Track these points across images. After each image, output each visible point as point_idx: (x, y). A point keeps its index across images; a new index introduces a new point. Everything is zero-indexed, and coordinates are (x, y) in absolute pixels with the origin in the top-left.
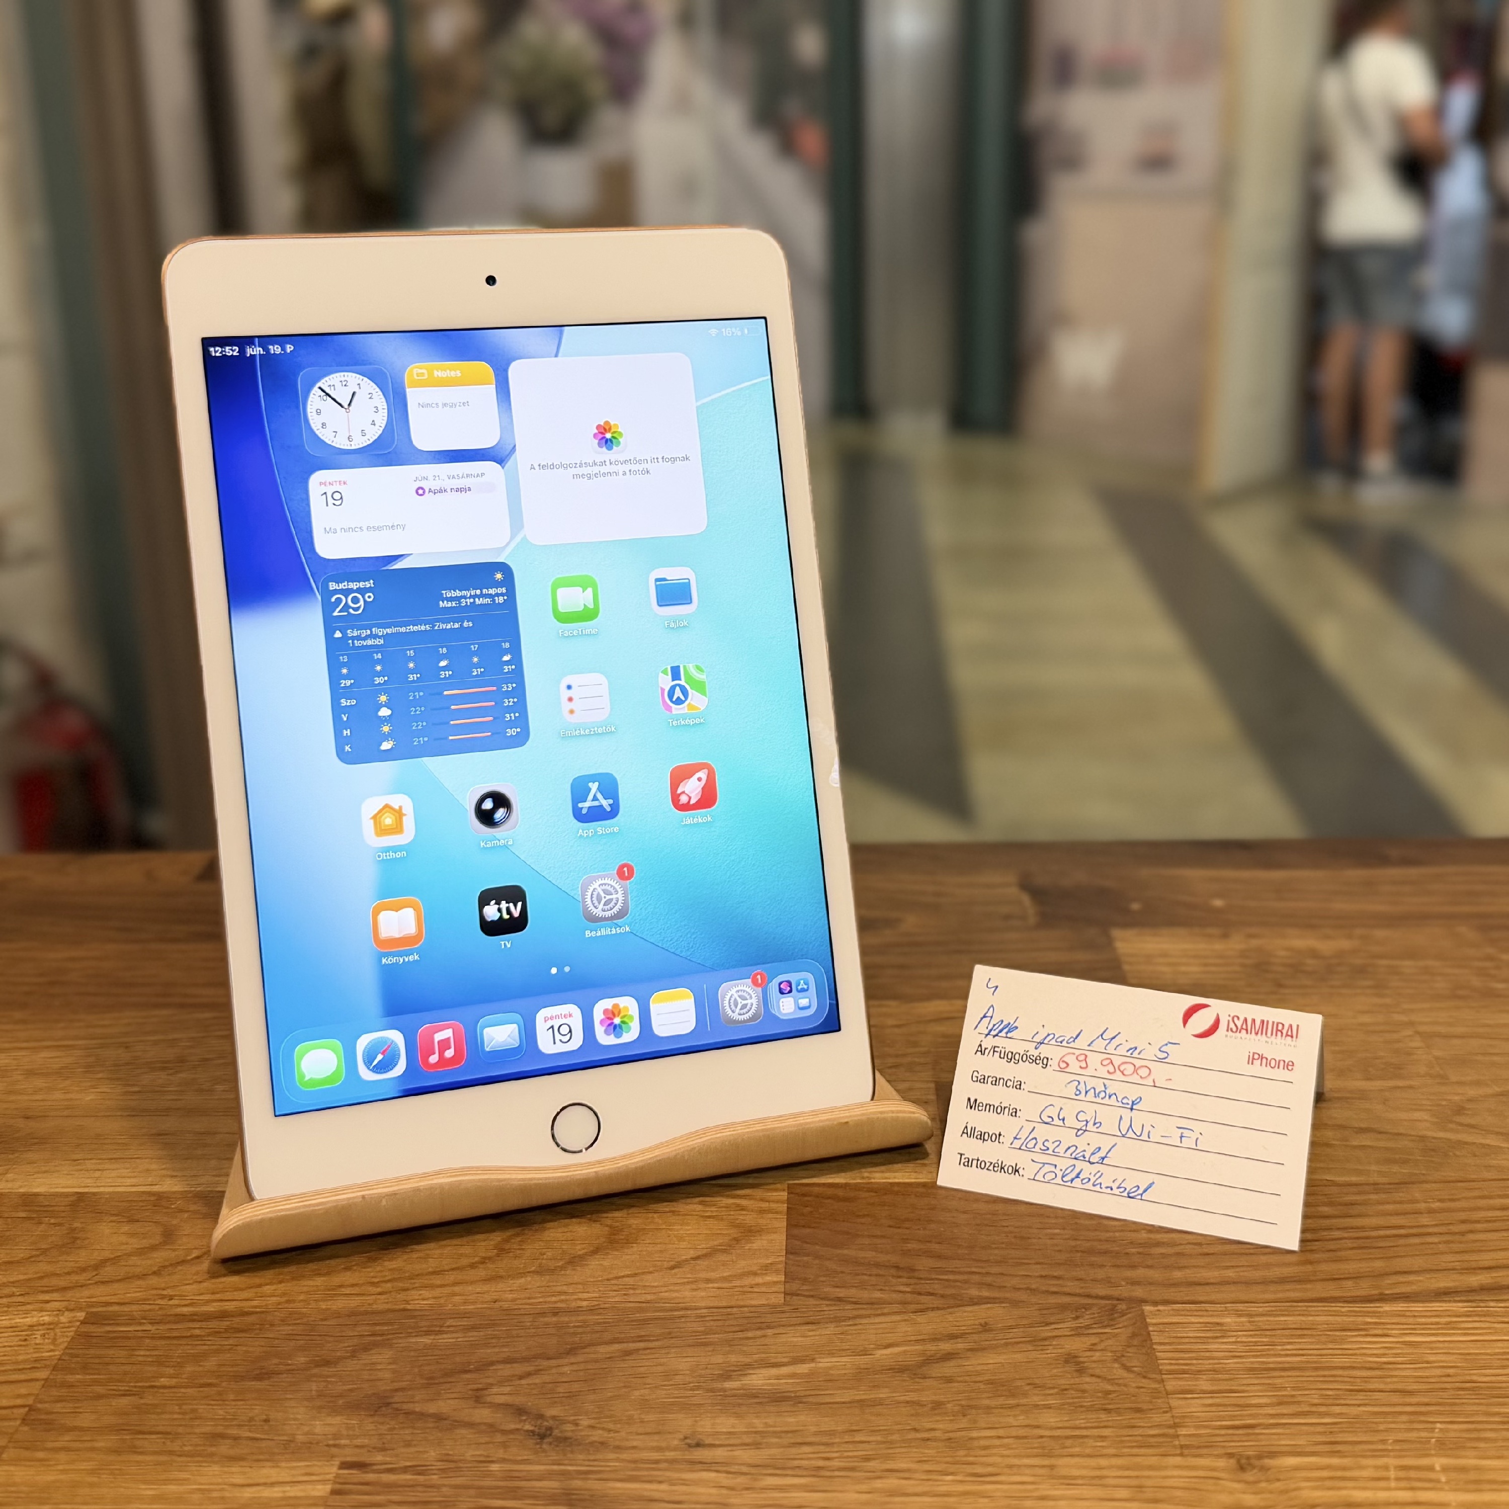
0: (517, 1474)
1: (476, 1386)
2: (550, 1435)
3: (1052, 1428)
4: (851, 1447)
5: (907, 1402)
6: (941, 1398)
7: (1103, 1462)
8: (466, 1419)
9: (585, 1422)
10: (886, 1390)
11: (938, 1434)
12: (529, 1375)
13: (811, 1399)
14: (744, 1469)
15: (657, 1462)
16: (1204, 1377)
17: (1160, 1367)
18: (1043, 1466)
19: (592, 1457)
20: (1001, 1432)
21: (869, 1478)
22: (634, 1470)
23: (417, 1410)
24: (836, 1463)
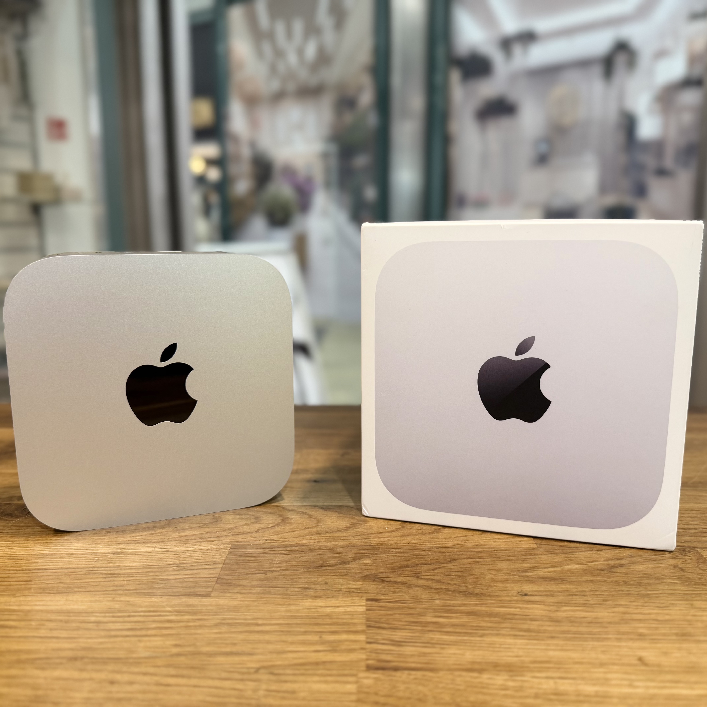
19: (480, 599)
20: (660, 592)
21: (610, 608)
22: (501, 603)
23: (392, 580)
24: (592, 602)
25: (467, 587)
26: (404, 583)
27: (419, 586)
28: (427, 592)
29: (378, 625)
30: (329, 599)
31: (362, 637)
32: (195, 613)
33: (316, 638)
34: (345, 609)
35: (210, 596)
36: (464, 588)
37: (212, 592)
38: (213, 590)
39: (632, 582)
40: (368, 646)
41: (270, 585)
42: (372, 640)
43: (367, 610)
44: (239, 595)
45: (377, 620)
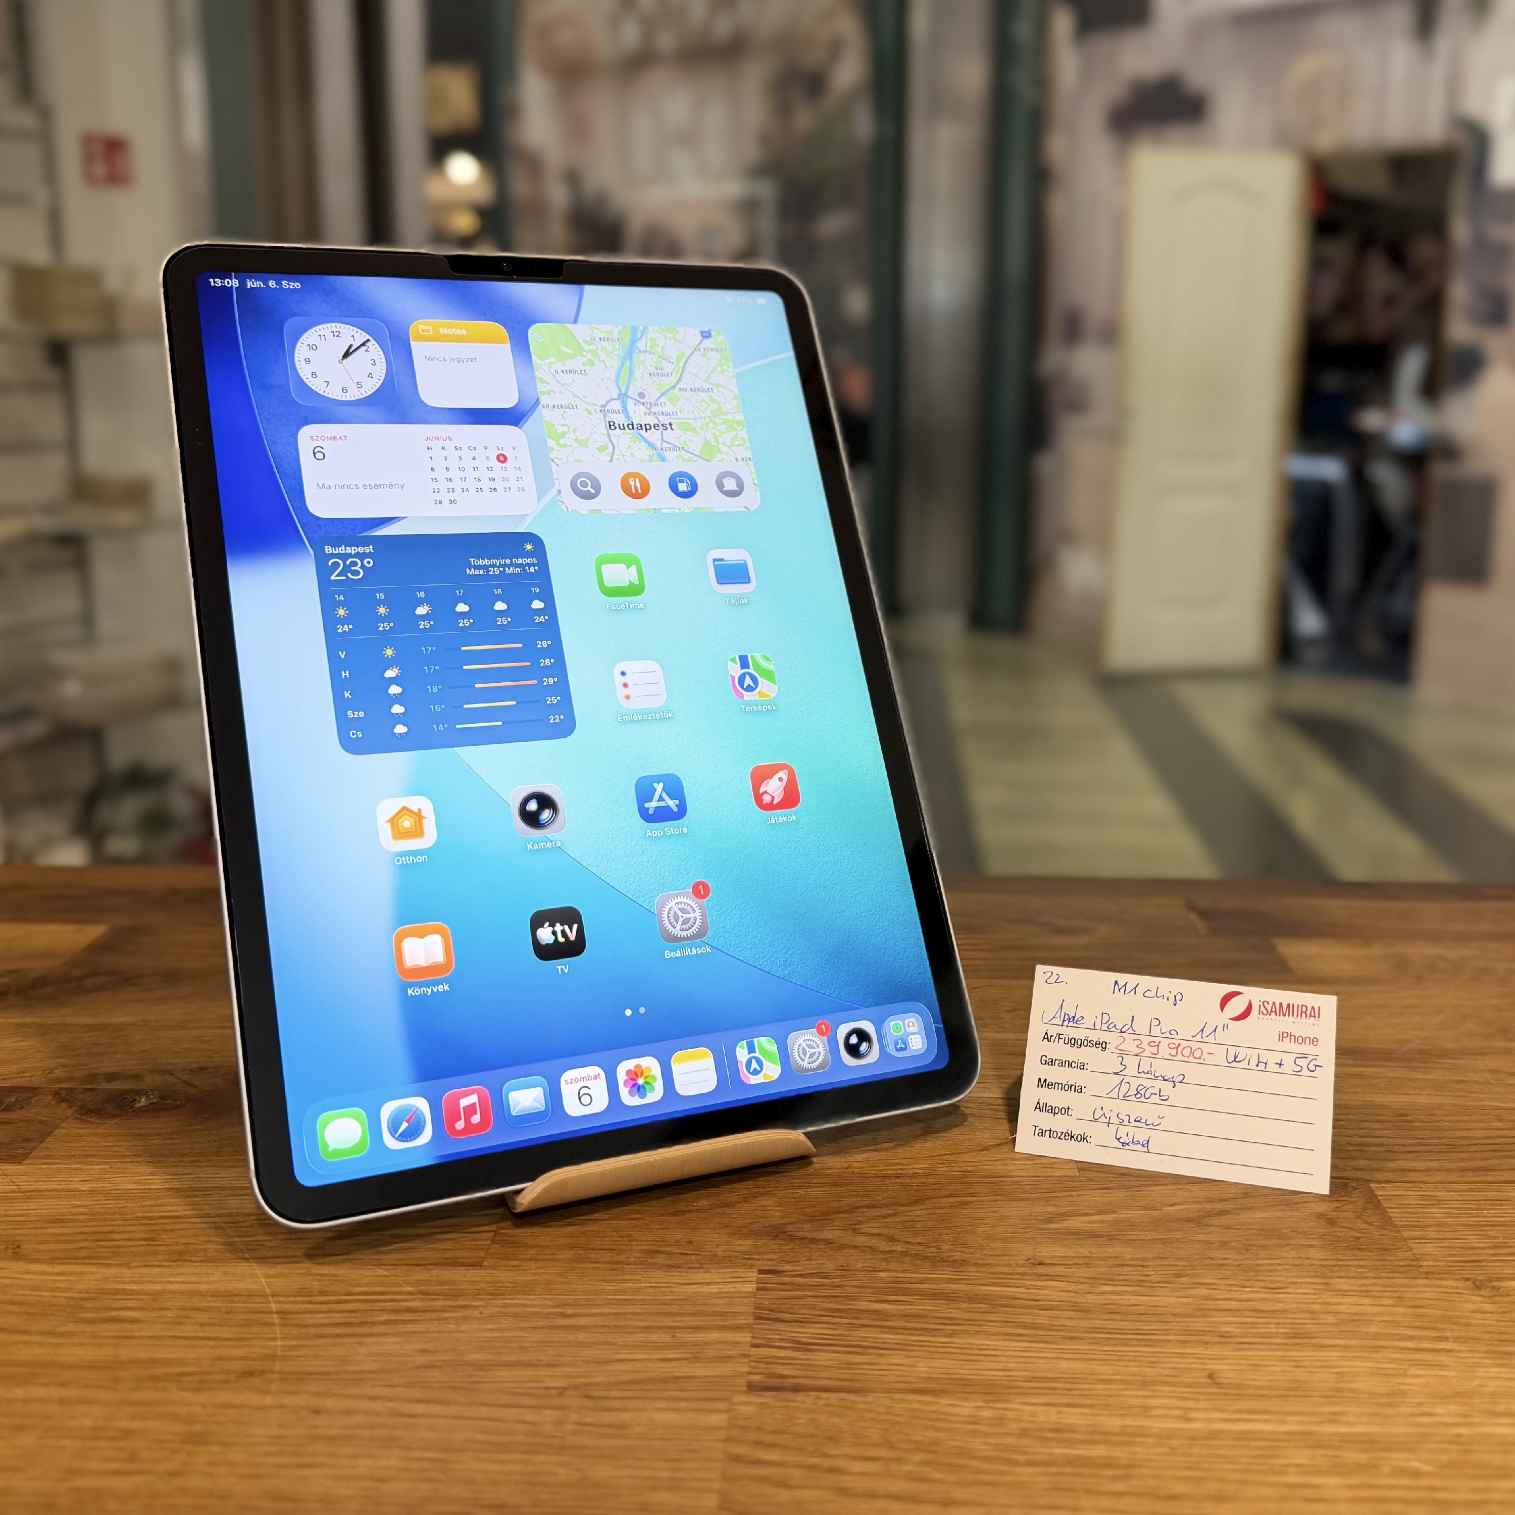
0: (901, 1279)
3: (1320, 1260)
4: (1163, 1268)
5: (1199, 1241)
6: (1226, 1239)
7: (1366, 1282)
8: (850, 1243)
9: (945, 1247)
10: (1179, 1233)
11: (1230, 1262)
12: (890, 1215)
13: (1121, 1237)
14: (1083, 1281)
15: (1011, 1274)
16: (1432, 1229)
17: (1395, 1223)
18: (1320, 1283)
20: (1279, 1261)
21: (1184, 1288)
23: (809, 1236)
24: (1154, 1278)
25: (939, 1249)
26: (828, 1242)
27: (855, 1247)
28: (867, 1257)
29: (774, 1315)
30: (694, 1270)
31: (745, 1337)
32: (454, 1296)
33: (666, 1338)
34: (720, 1288)
35: (481, 1266)
36: (935, 1250)
37: (484, 1258)
38: (486, 1254)
39: (1233, 1244)
40: (754, 1351)
41: (590, 1246)
42: (761, 1342)
43: (758, 1289)
44: (532, 1264)
45: (774, 1306)
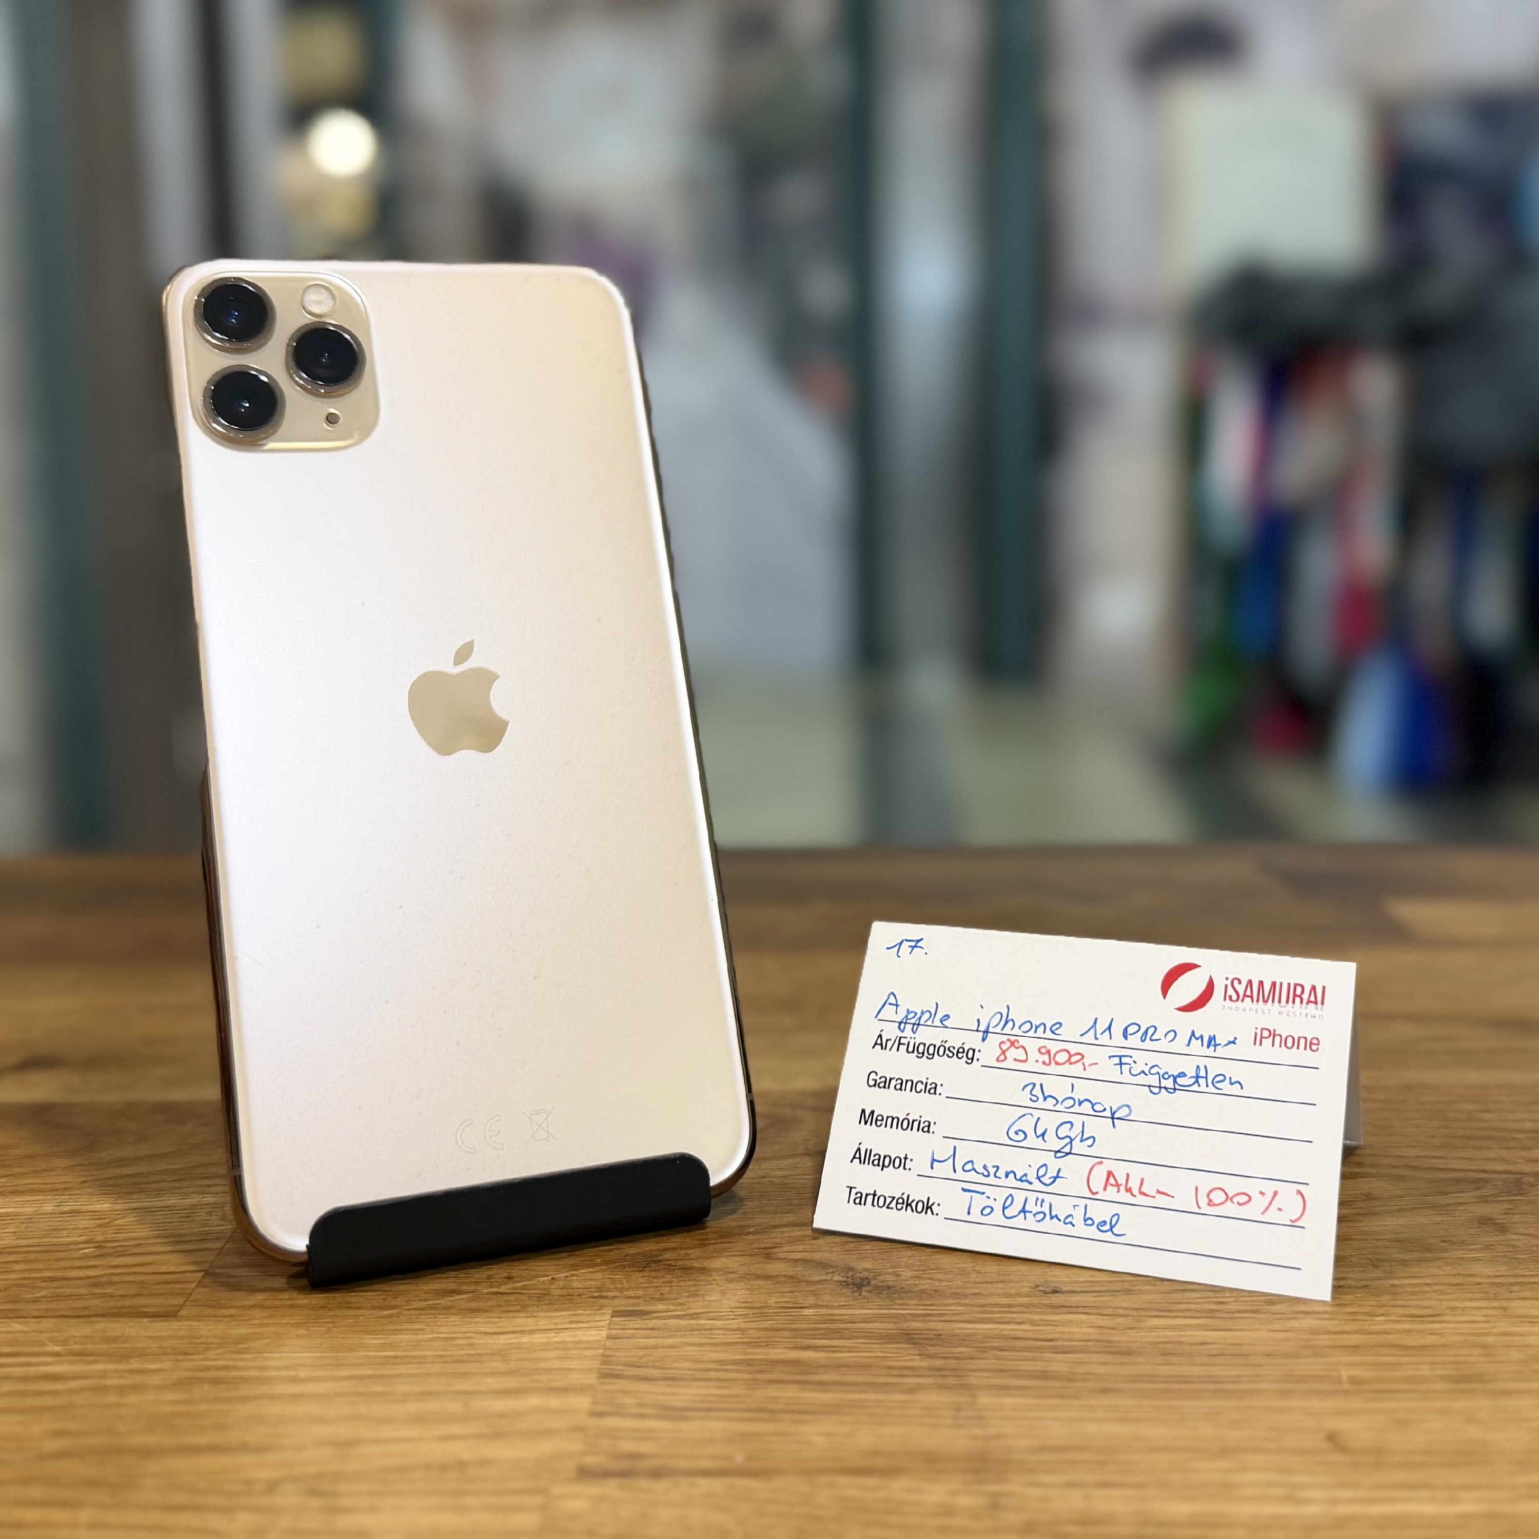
1: (763, 1246)
2: (869, 1284)
19: (928, 1303)
22: (981, 1313)
29: (633, 1371)
31: (581, 1402)
32: (126, 1357)
33: (453, 1407)
40: (594, 1422)
42: (607, 1409)
43: (611, 1337)
